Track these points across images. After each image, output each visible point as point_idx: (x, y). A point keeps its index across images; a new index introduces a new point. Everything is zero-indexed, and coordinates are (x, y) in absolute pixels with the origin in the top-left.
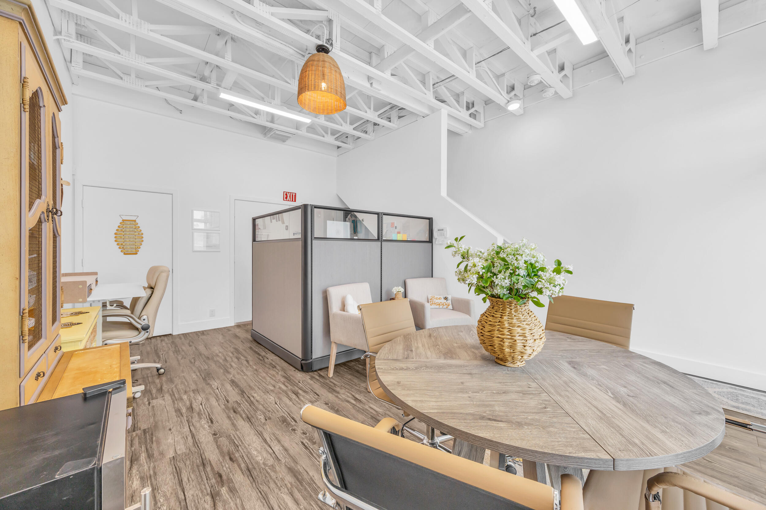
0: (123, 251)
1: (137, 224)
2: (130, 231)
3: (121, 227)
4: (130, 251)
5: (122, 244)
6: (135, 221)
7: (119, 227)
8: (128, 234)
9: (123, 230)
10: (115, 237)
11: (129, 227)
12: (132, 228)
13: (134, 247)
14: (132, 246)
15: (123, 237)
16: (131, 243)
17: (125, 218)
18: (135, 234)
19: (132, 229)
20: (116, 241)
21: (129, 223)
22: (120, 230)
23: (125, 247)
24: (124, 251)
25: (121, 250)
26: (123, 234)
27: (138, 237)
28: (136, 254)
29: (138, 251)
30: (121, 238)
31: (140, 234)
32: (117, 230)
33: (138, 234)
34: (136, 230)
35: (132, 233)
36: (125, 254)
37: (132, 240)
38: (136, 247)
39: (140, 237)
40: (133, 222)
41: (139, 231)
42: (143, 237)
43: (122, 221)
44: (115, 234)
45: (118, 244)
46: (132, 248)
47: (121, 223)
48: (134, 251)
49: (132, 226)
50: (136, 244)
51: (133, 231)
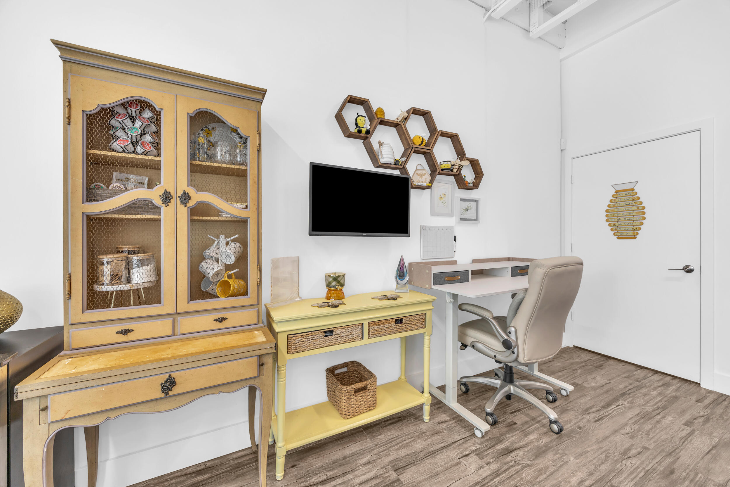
0: (616, 234)
1: (636, 193)
2: (625, 205)
3: (613, 201)
4: (625, 234)
5: (614, 225)
6: (633, 190)
7: (611, 201)
8: (622, 210)
9: (617, 205)
10: (607, 216)
11: (623, 200)
12: (628, 200)
13: (631, 227)
14: (628, 227)
15: (616, 215)
16: (627, 222)
17: (619, 188)
18: (633, 209)
19: (627, 203)
20: (607, 221)
21: (623, 194)
22: (612, 206)
23: (618, 229)
24: (618, 234)
25: (613, 232)
26: (616, 210)
27: (637, 213)
28: (635, 238)
29: (638, 234)
30: (613, 216)
31: (640, 208)
32: (609, 206)
33: (636, 209)
34: (634, 204)
35: (627, 208)
36: (618, 238)
37: (628, 218)
38: (634, 228)
39: (640, 212)
40: (630, 192)
41: (639, 203)
42: (644, 213)
43: (615, 192)
44: (607, 211)
45: (609, 225)
46: (628, 230)
47: (613, 196)
48: (631, 234)
49: (627, 198)
50: (634, 224)
51: (629, 205)
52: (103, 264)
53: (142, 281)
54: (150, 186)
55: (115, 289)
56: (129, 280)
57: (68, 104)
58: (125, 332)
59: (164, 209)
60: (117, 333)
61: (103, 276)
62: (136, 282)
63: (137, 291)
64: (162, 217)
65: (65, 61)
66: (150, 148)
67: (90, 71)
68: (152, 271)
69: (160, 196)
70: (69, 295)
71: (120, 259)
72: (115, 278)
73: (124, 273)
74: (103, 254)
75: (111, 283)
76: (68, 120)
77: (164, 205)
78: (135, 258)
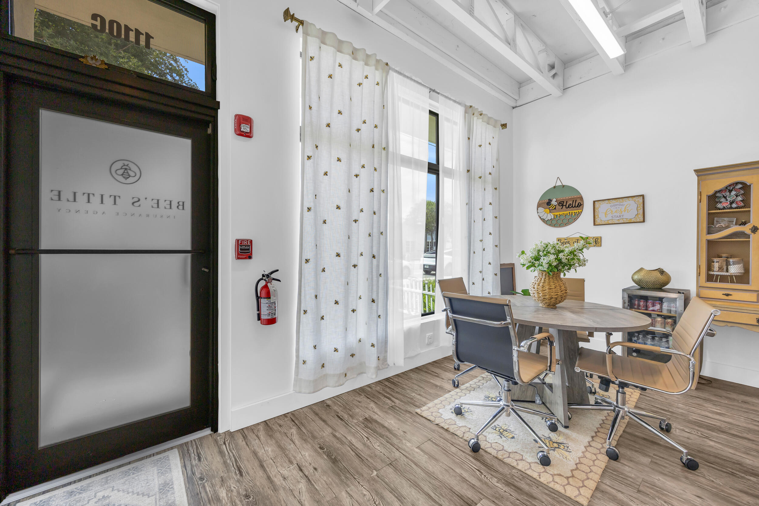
52: (714, 262)
53: (736, 272)
54: (744, 224)
55: (720, 274)
56: (727, 271)
57: (700, 194)
58: (727, 295)
59: (752, 236)
60: (723, 294)
61: (714, 268)
62: (731, 272)
63: (731, 276)
64: (751, 239)
65: (698, 176)
66: (741, 204)
67: (711, 176)
68: (742, 267)
69: (750, 229)
70: (699, 274)
71: (723, 260)
72: (721, 269)
73: (725, 268)
74: (714, 258)
75: (718, 271)
76: (700, 201)
77: (752, 233)
78: (731, 260)
